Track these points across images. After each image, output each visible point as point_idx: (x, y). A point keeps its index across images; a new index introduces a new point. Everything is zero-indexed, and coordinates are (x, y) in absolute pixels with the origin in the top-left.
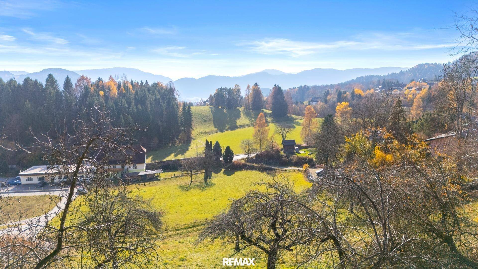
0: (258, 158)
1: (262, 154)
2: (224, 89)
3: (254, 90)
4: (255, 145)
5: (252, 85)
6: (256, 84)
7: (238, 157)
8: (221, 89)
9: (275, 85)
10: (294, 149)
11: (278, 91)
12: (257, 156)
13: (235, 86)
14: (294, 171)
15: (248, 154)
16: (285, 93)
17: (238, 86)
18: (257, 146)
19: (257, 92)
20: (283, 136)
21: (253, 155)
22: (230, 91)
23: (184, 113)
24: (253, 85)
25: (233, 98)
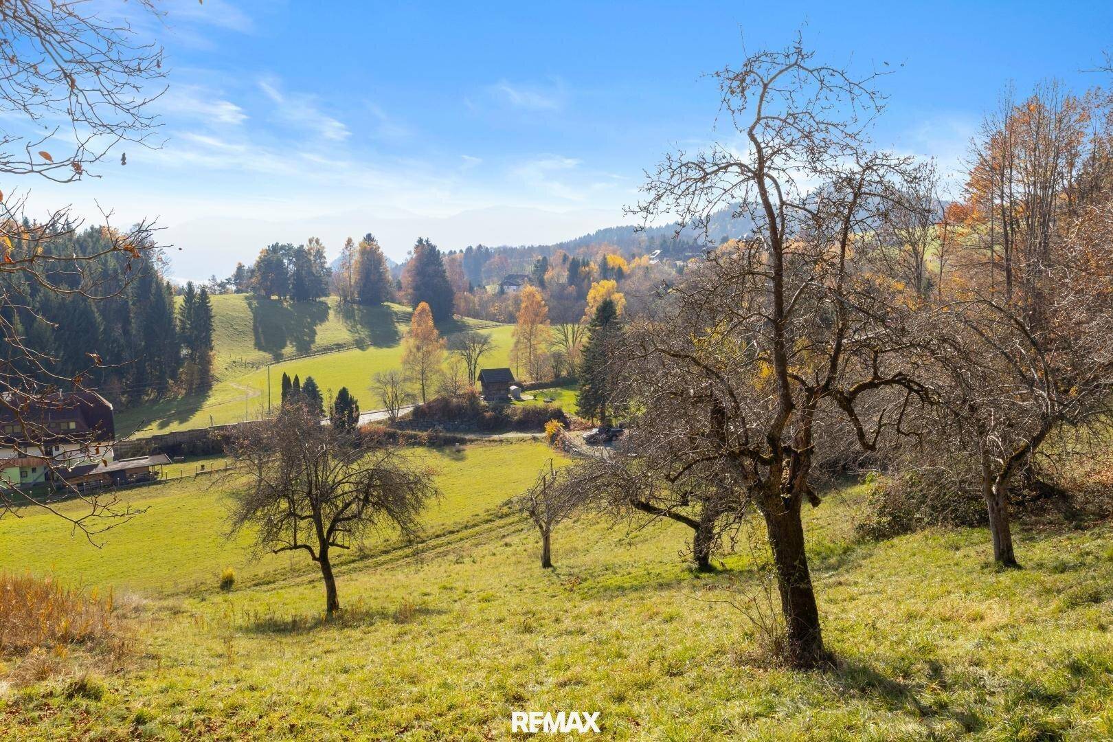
0: (421, 417)
1: (429, 406)
2: (283, 247)
3: (363, 252)
4: (408, 384)
5: (358, 240)
6: (369, 238)
7: (371, 416)
8: (275, 248)
9: (420, 241)
10: (508, 391)
11: (427, 255)
12: (418, 412)
13: (311, 241)
14: (523, 440)
15: (392, 410)
16: (445, 260)
17: (317, 241)
18: (415, 388)
19: (371, 257)
20: (469, 363)
21: (405, 411)
22: (300, 253)
23: (190, 309)
24: (361, 239)
25: (310, 273)
